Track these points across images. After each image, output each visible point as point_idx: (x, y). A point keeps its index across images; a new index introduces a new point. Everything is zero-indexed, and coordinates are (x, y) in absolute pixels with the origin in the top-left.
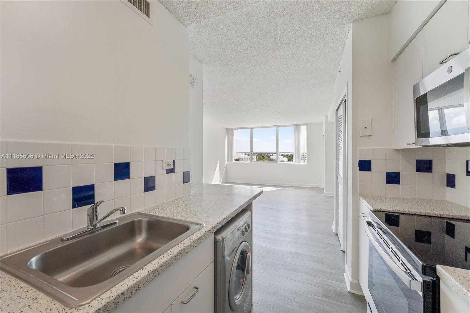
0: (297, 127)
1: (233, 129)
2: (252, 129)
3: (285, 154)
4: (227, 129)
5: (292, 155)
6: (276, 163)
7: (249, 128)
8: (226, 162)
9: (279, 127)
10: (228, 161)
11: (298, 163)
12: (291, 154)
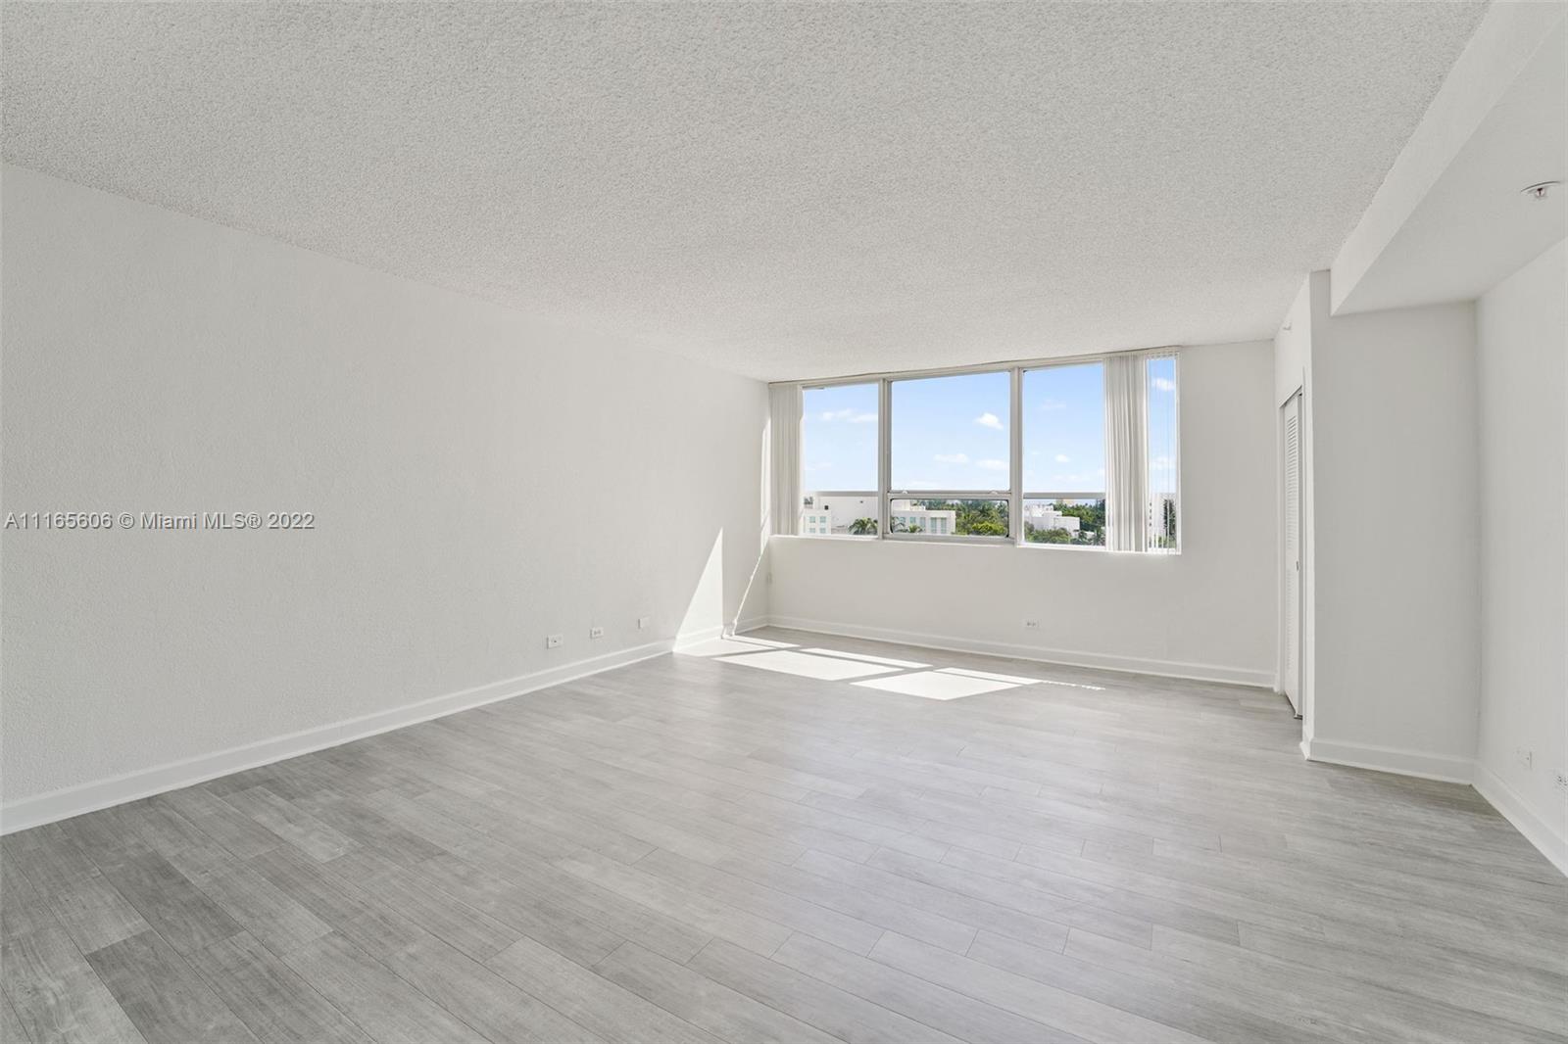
0: (1125, 362)
1: (799, 387)
2: (887, 382)
3: (1070, 503)
4: (773, 387)
5: (1096, 508)
6: (1009, 547)
7: (877, 380)
8: (766, 535)
9: (1022, 369)
10: (773, 533)
11: (1133, 552)
12: (1092, 503)
